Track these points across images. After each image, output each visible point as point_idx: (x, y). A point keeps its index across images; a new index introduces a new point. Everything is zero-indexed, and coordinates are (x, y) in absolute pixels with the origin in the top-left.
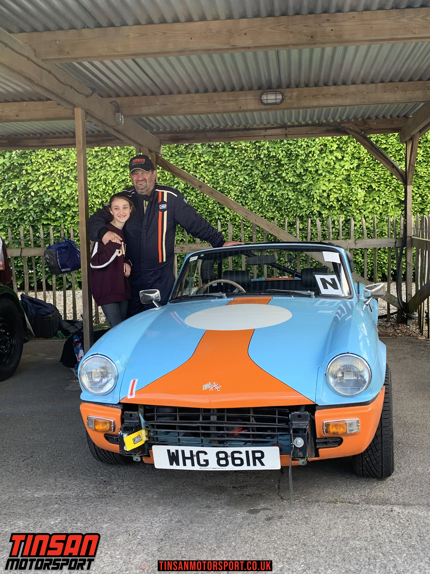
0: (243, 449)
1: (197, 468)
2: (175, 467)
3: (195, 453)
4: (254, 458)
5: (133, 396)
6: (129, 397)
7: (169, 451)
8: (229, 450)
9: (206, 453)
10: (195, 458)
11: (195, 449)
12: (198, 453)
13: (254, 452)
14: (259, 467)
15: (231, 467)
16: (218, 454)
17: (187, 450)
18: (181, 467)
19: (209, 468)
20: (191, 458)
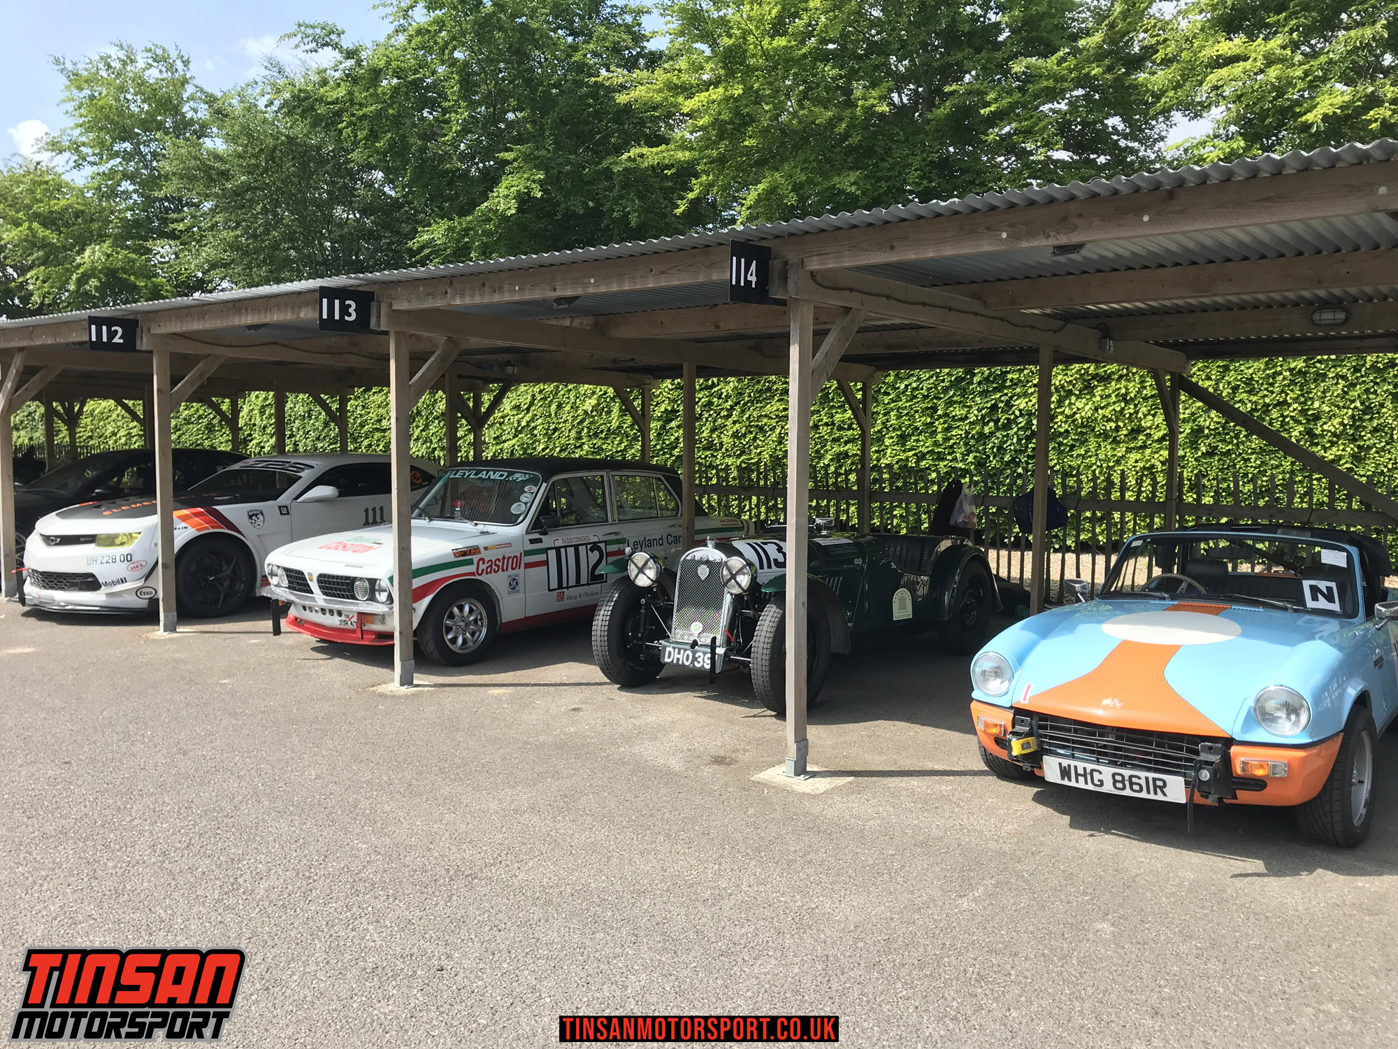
0: (1143, 774)
1: (1090, 787)
2: (1066, 782)
3: (1088, 771)
4: (1155, 787)
5: (1027, 702)
6: (1022, 702)
7: (1060, 764)
8: (1127, 773)
9: (1100, 773)
10: (1089, 777)
11: (1090, 767)
12: (1092, 771)
13: (1154, 780)
14: (1160, 797)
15: (1127, 792)
16: (1114, 775)
17: (1081, 766)
18: (1073, 784)
19: (1103, 789)
20: (1085, 775)
